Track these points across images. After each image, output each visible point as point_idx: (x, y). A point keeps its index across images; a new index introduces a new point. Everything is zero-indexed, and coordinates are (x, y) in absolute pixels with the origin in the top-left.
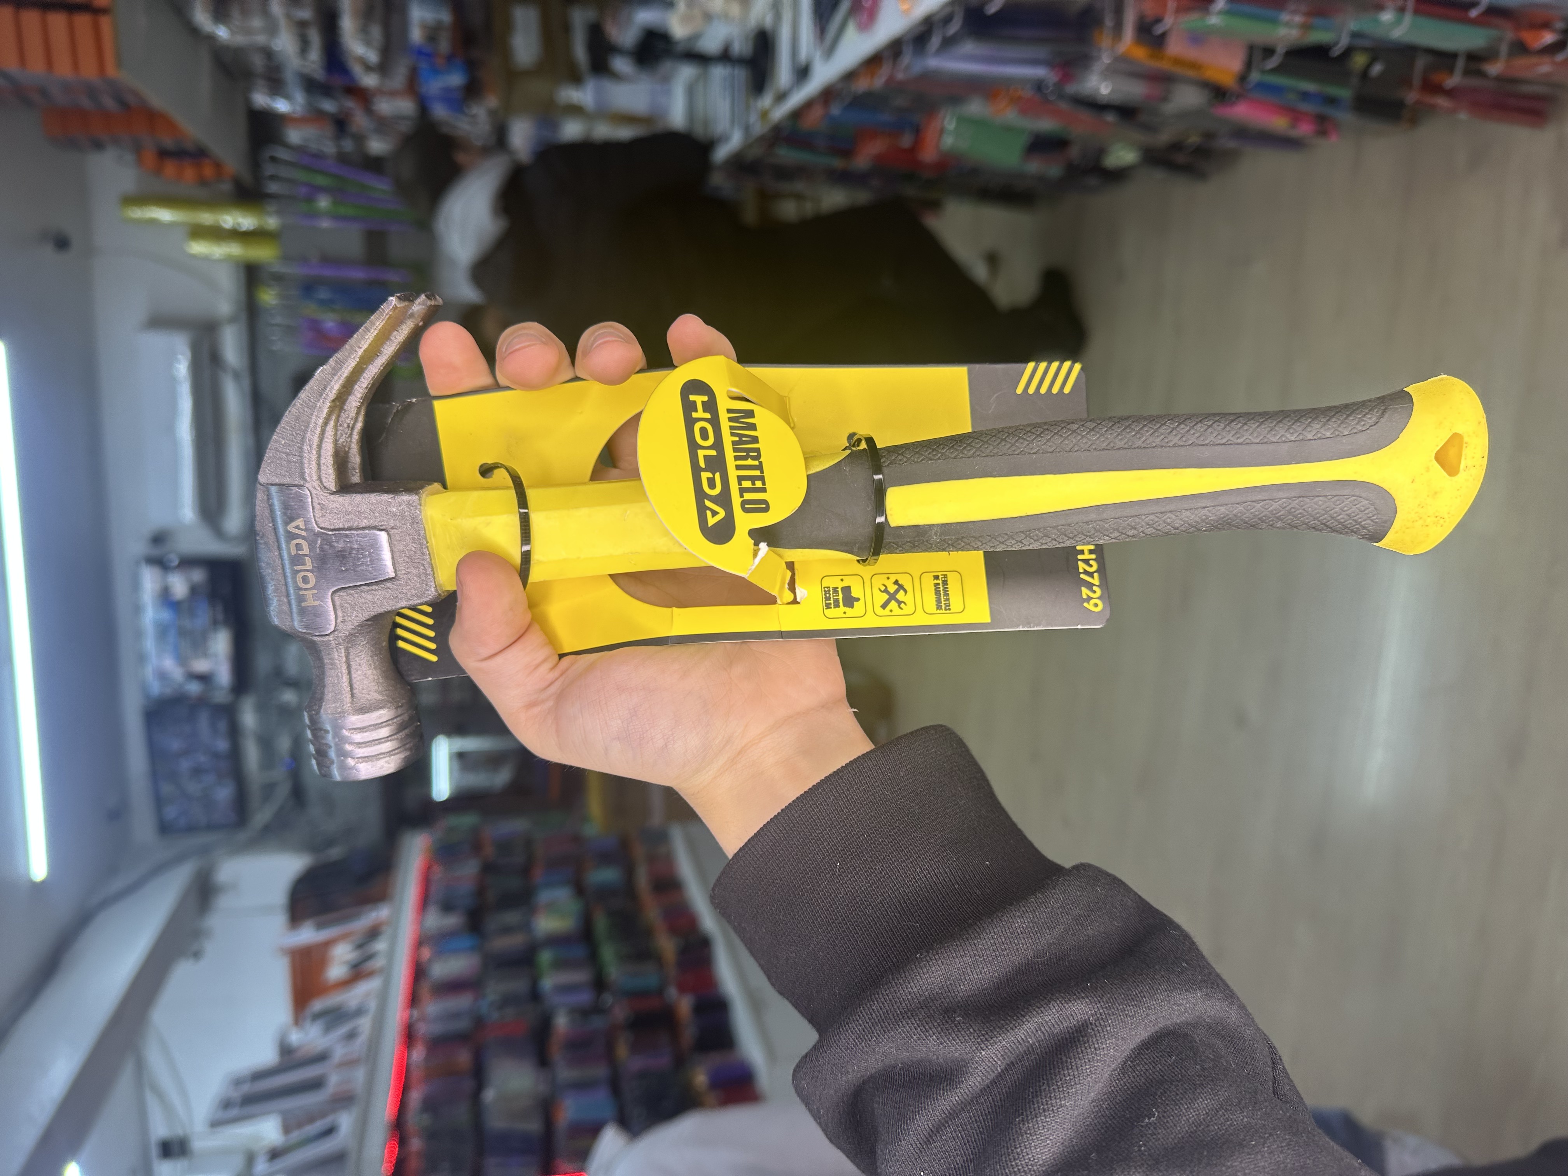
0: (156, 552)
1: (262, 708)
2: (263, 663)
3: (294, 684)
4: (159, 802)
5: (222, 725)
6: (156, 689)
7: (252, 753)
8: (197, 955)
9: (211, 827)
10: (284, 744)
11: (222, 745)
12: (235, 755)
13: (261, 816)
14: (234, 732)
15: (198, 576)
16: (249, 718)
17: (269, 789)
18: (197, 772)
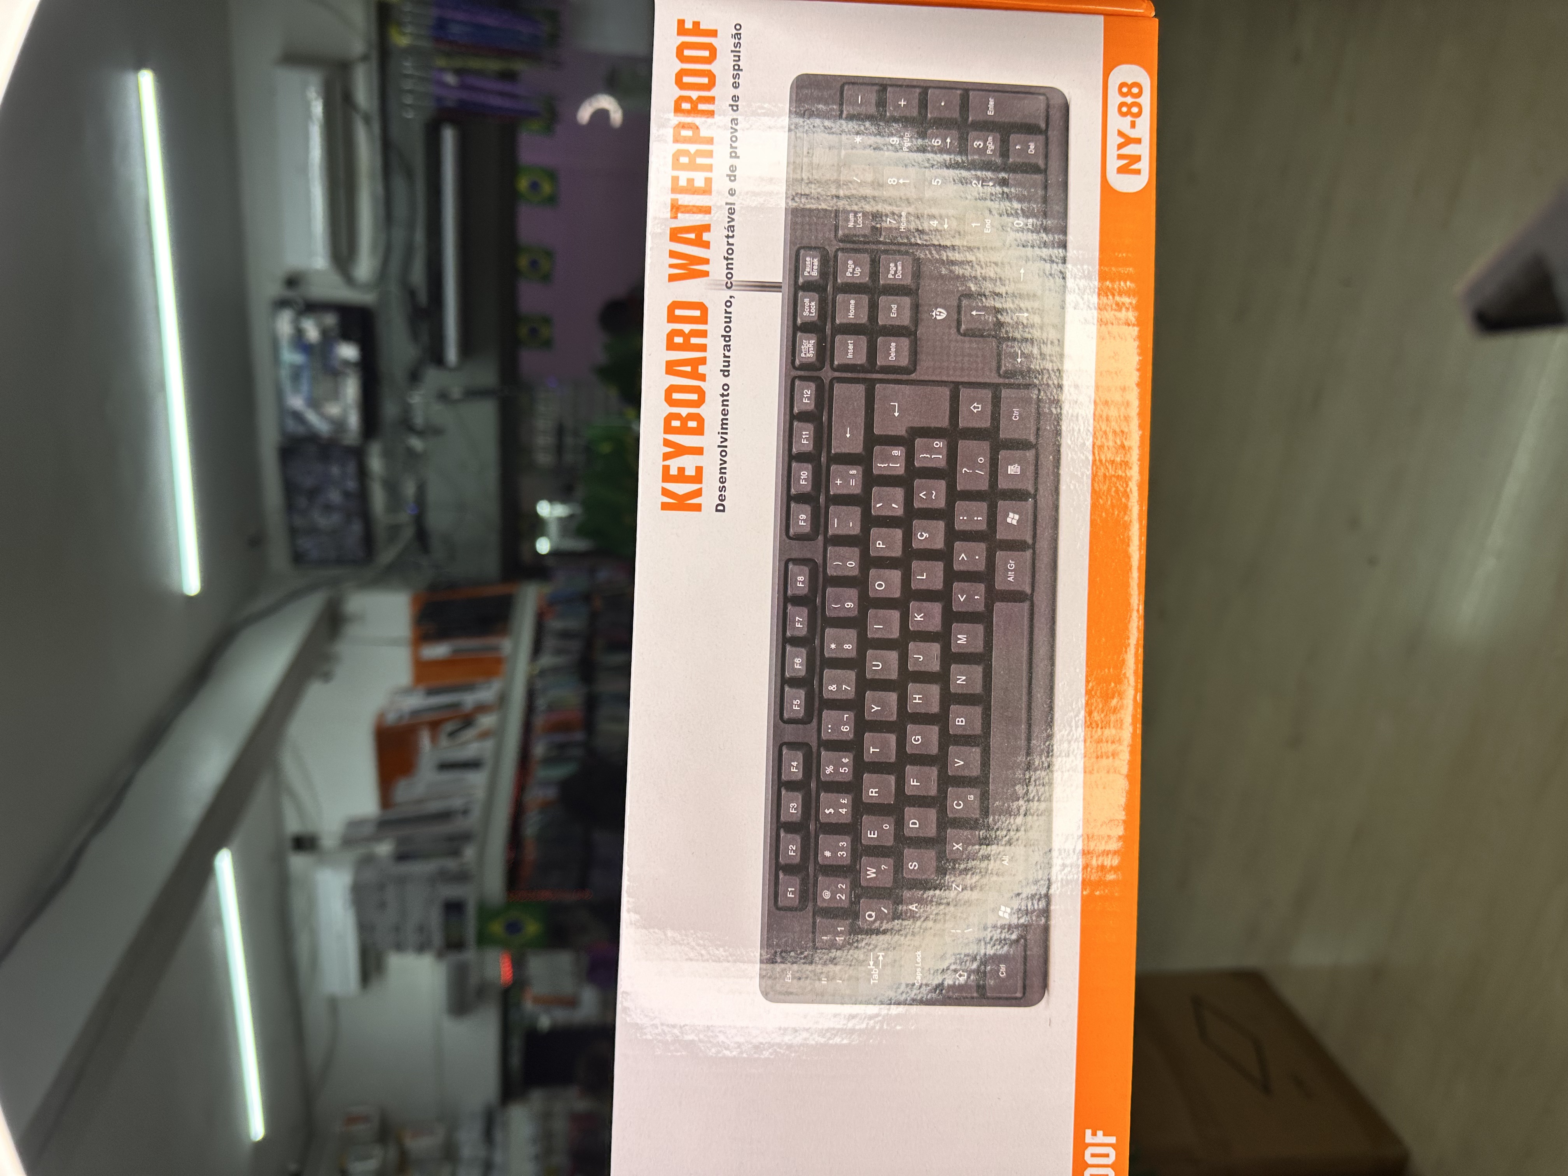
0: (289, 294)
1: (388, 455)
2: (390, 410)
3: (421, 434)
4: (293, 532)
5: (351, 468)
6: (292, 426)
7: (378, 498)
8: (327, 677)
9: (340, 561)
10: (410, 489)
11: (351, 485)
12: (362, 496)
13: (387, 556)
14: (363, 473)
15: (330, 320)
16: (376, 464)
17: (394, 530)
18: (328, 508)
